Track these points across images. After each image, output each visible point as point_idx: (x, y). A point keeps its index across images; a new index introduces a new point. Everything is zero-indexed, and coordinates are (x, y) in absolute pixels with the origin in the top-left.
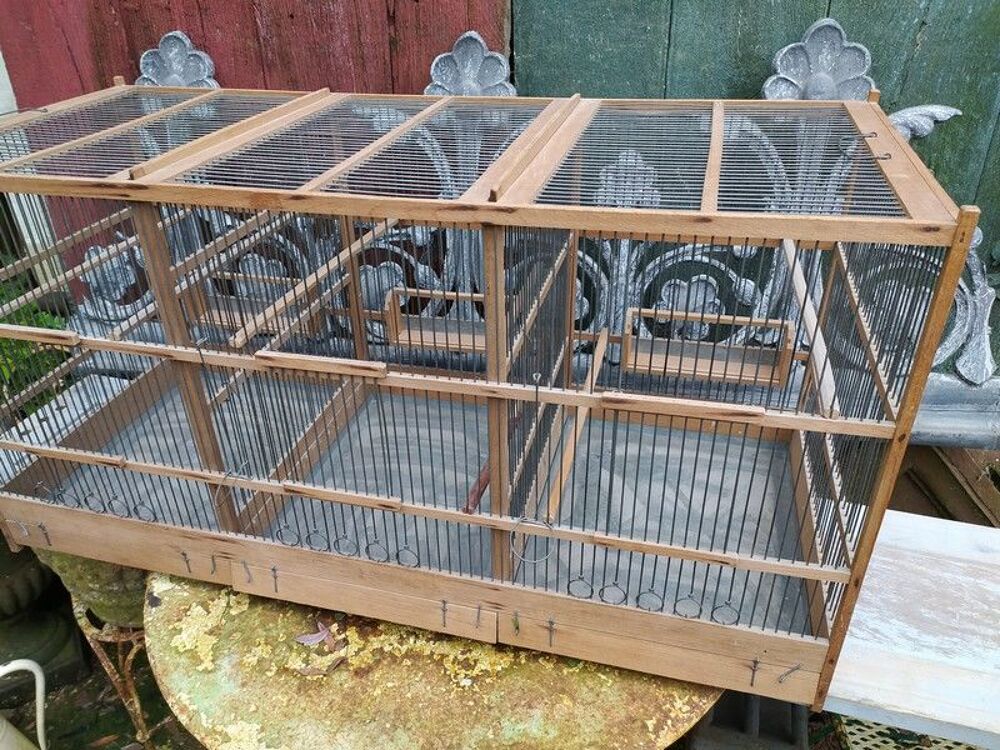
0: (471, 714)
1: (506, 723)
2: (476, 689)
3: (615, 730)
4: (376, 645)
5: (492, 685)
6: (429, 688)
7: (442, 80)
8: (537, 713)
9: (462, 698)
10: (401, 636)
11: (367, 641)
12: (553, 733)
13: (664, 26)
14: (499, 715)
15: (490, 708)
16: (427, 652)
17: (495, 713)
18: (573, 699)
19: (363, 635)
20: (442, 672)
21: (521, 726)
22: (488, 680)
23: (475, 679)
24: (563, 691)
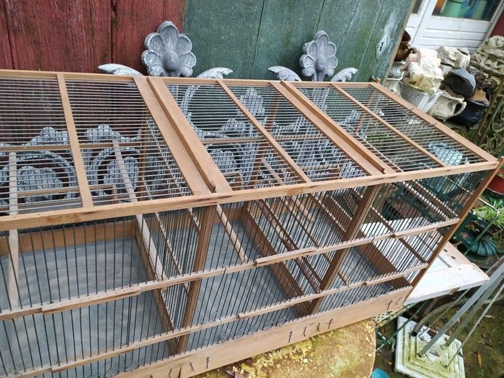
0: (319, 372)
1: (332, 368)
2: (312, 361)
3: (362, 348)
4: (260, 366)
5: (314, 356)
6: (296, 371)
7: (154, 50)
8: (337, 357)
9: (310, 368)
10: (266, 357)
11: (255, 367)
12: (348, 361)
13: (257, 26)
14: (327, 366)
15: (322, 365)
16: (281, 357)
17: (325, 366)
18: (341, 344)
19: (250, 365)
20: (294, 362)
21: (337, 366)
22: (312, 355)
23: (307, 357)
24: (336, 344)
